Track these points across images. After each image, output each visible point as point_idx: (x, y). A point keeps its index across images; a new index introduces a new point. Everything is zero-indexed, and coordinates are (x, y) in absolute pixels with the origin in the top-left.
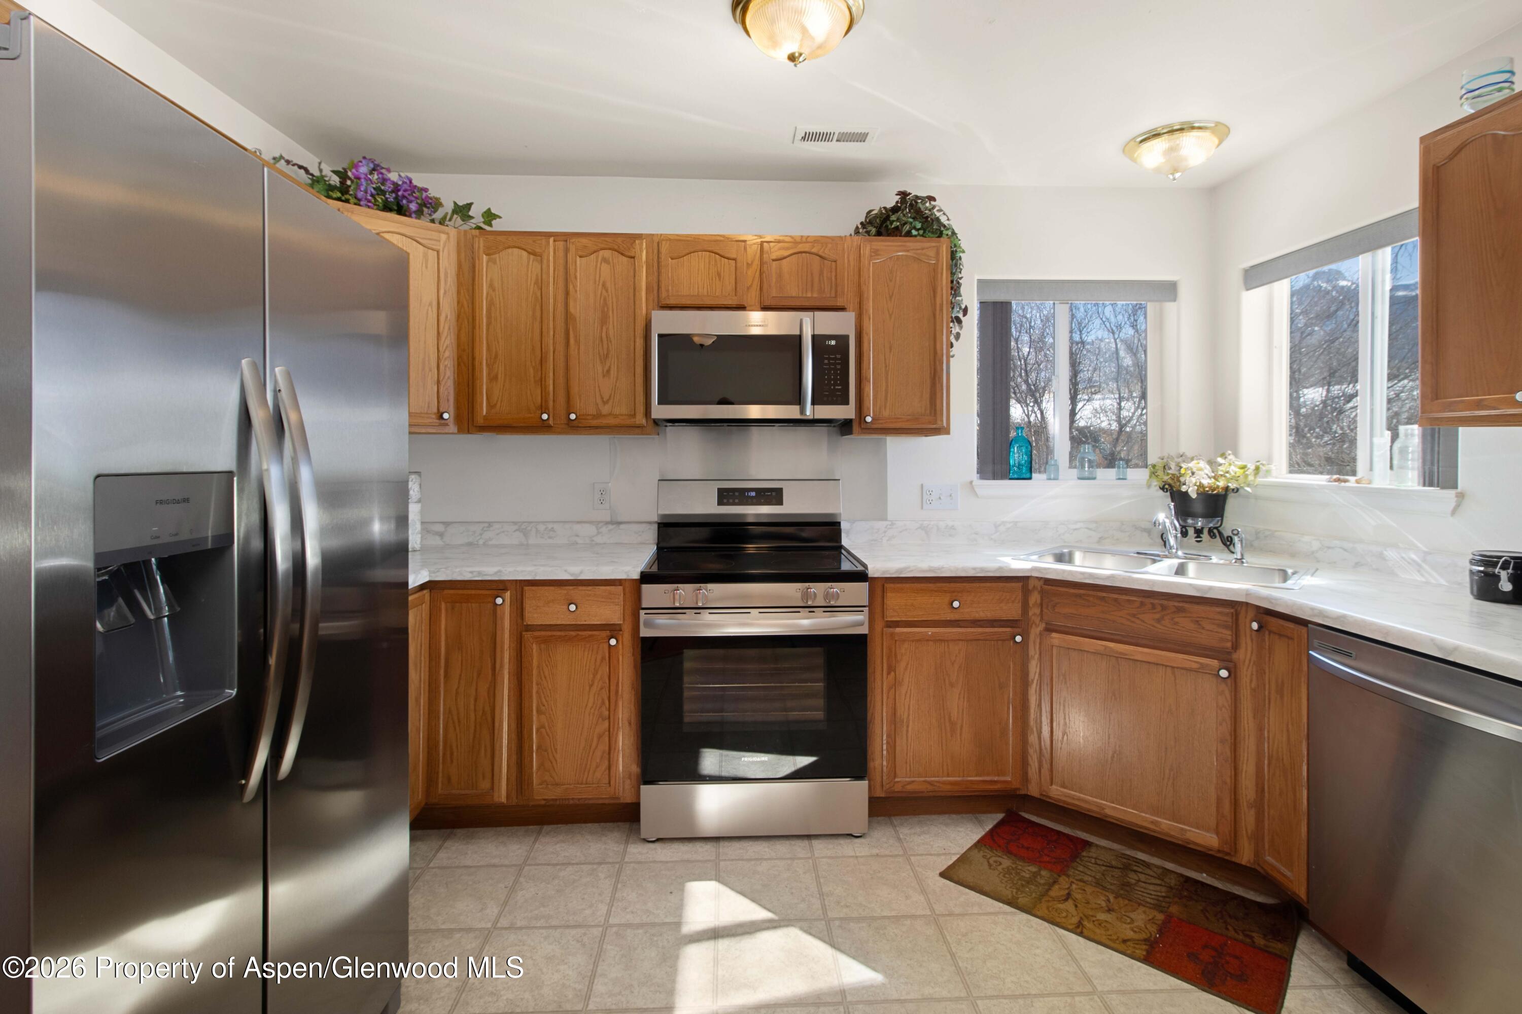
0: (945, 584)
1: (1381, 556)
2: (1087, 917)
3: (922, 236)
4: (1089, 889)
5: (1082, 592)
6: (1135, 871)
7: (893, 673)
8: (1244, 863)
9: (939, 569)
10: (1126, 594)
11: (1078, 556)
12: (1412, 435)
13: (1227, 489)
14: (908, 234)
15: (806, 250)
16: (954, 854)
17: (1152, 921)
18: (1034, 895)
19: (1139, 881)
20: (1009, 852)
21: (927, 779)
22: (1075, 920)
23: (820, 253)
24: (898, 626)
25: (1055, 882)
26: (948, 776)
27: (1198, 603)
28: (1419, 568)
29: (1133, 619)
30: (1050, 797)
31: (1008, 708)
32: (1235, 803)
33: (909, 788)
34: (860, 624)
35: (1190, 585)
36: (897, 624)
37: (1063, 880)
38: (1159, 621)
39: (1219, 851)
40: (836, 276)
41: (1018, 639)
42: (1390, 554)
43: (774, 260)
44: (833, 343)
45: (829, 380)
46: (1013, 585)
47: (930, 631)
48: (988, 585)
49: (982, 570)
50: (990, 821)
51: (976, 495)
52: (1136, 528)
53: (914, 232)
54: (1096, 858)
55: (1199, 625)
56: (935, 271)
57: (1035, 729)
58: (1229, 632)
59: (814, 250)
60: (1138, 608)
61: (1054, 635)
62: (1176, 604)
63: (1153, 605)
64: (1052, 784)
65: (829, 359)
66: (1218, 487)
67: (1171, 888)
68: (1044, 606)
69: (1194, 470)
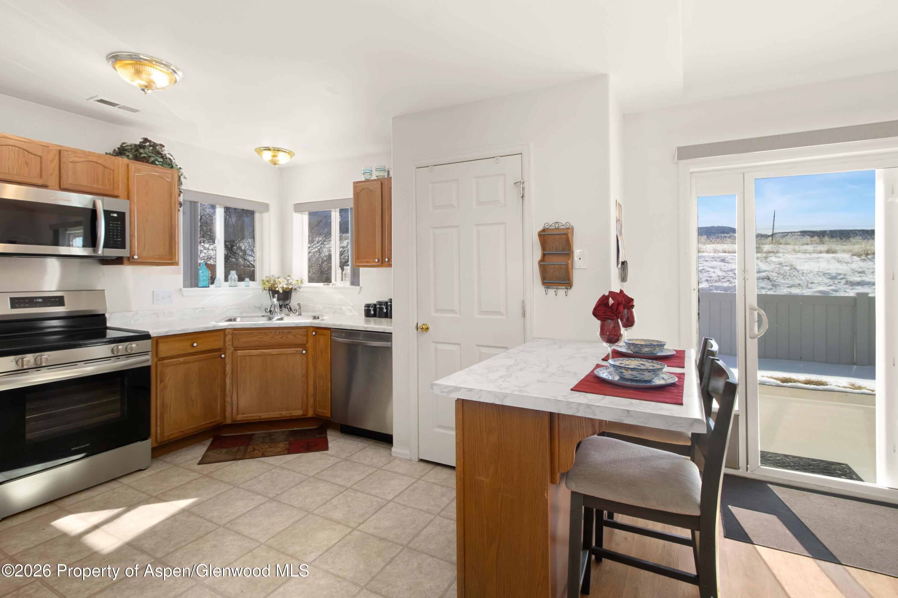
0: (189, 336)
1: (341, 309)
2: (265, 452)
3: (161, 165)
4: (261, 445)
5: (251, 331)
6: (274, 435)
7: (163, 383)
8: (310, 416)
9: (186, 329)
10: (269, 330)
11: (238, 319)
12: (348, 270)
13: (291, 289)
14: (153, 163)
15: (95, 160)
16: (199, 457)
17: (286, 444)
18: (241, 454)
19: (276, 437)
20: (224, 448)
21: (181, 430)
22: (261, 454)
23: (104, 164)
24: (164, 360)
25: (247, 448)
26: (190, 426)
27: (295, 329)
28: (351, 311)
29: (272, 339)
30: (237, 421)
31: (218, 388)
32: (307, 397)
33: (171, 437)
34: (147, 361)
35: (293, 323)
36: (164, 359)
37: (249, 446)
38: (281, 338)
39: (303, 415)
40: (113, 178)
41: (223, 356)
42: (343, 308)
43: (71, 162)
44: (115, 215)
45: (113, 235)
46: (220, 333)
47: (182, 359)
48: (209, 334)
49: (207, 328)
50: (208, 443)
51: (183, 295)
52: (255, 307)
53: (157, 163)
54: (258, 437)
55: (296, 337)
56: (171, 184)
57: (229, 395)
58: (305, 337)
59: (99, 162)
60: (274, 334)
61: (238, 351)
62: (288, 330)
63: (279, 332)
64: (238, 415)
65: (113, 224)
66: (289, 288)
67: (287, 435)
68: (234, 340)
69: (281, 282)
